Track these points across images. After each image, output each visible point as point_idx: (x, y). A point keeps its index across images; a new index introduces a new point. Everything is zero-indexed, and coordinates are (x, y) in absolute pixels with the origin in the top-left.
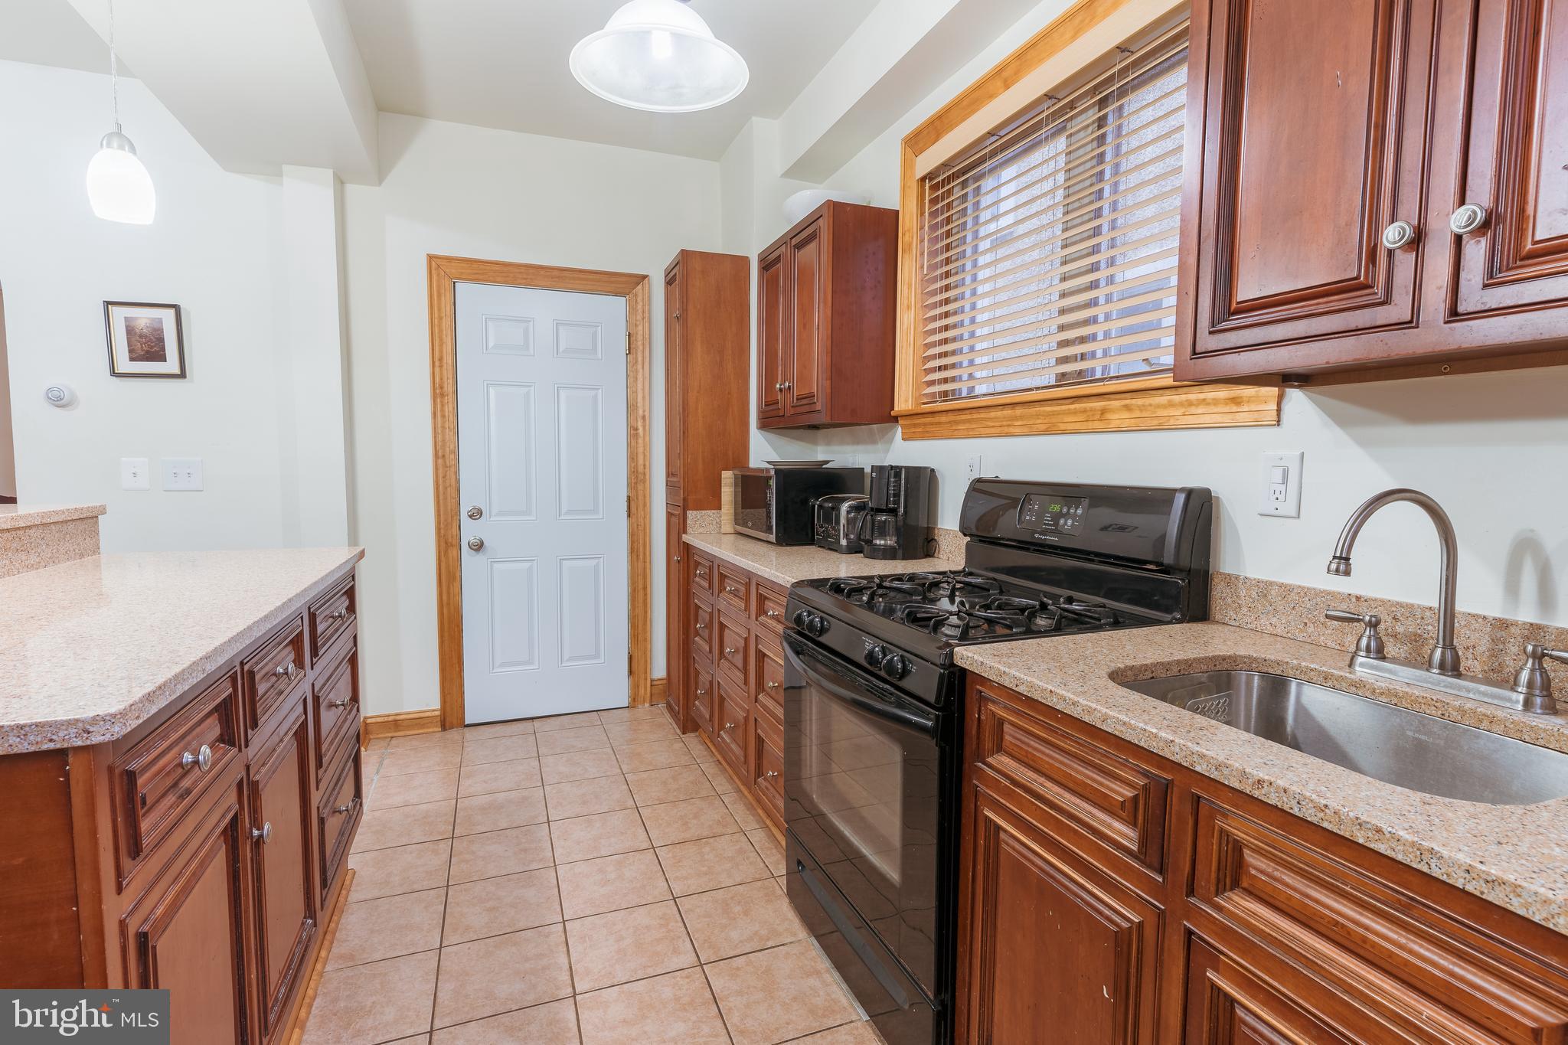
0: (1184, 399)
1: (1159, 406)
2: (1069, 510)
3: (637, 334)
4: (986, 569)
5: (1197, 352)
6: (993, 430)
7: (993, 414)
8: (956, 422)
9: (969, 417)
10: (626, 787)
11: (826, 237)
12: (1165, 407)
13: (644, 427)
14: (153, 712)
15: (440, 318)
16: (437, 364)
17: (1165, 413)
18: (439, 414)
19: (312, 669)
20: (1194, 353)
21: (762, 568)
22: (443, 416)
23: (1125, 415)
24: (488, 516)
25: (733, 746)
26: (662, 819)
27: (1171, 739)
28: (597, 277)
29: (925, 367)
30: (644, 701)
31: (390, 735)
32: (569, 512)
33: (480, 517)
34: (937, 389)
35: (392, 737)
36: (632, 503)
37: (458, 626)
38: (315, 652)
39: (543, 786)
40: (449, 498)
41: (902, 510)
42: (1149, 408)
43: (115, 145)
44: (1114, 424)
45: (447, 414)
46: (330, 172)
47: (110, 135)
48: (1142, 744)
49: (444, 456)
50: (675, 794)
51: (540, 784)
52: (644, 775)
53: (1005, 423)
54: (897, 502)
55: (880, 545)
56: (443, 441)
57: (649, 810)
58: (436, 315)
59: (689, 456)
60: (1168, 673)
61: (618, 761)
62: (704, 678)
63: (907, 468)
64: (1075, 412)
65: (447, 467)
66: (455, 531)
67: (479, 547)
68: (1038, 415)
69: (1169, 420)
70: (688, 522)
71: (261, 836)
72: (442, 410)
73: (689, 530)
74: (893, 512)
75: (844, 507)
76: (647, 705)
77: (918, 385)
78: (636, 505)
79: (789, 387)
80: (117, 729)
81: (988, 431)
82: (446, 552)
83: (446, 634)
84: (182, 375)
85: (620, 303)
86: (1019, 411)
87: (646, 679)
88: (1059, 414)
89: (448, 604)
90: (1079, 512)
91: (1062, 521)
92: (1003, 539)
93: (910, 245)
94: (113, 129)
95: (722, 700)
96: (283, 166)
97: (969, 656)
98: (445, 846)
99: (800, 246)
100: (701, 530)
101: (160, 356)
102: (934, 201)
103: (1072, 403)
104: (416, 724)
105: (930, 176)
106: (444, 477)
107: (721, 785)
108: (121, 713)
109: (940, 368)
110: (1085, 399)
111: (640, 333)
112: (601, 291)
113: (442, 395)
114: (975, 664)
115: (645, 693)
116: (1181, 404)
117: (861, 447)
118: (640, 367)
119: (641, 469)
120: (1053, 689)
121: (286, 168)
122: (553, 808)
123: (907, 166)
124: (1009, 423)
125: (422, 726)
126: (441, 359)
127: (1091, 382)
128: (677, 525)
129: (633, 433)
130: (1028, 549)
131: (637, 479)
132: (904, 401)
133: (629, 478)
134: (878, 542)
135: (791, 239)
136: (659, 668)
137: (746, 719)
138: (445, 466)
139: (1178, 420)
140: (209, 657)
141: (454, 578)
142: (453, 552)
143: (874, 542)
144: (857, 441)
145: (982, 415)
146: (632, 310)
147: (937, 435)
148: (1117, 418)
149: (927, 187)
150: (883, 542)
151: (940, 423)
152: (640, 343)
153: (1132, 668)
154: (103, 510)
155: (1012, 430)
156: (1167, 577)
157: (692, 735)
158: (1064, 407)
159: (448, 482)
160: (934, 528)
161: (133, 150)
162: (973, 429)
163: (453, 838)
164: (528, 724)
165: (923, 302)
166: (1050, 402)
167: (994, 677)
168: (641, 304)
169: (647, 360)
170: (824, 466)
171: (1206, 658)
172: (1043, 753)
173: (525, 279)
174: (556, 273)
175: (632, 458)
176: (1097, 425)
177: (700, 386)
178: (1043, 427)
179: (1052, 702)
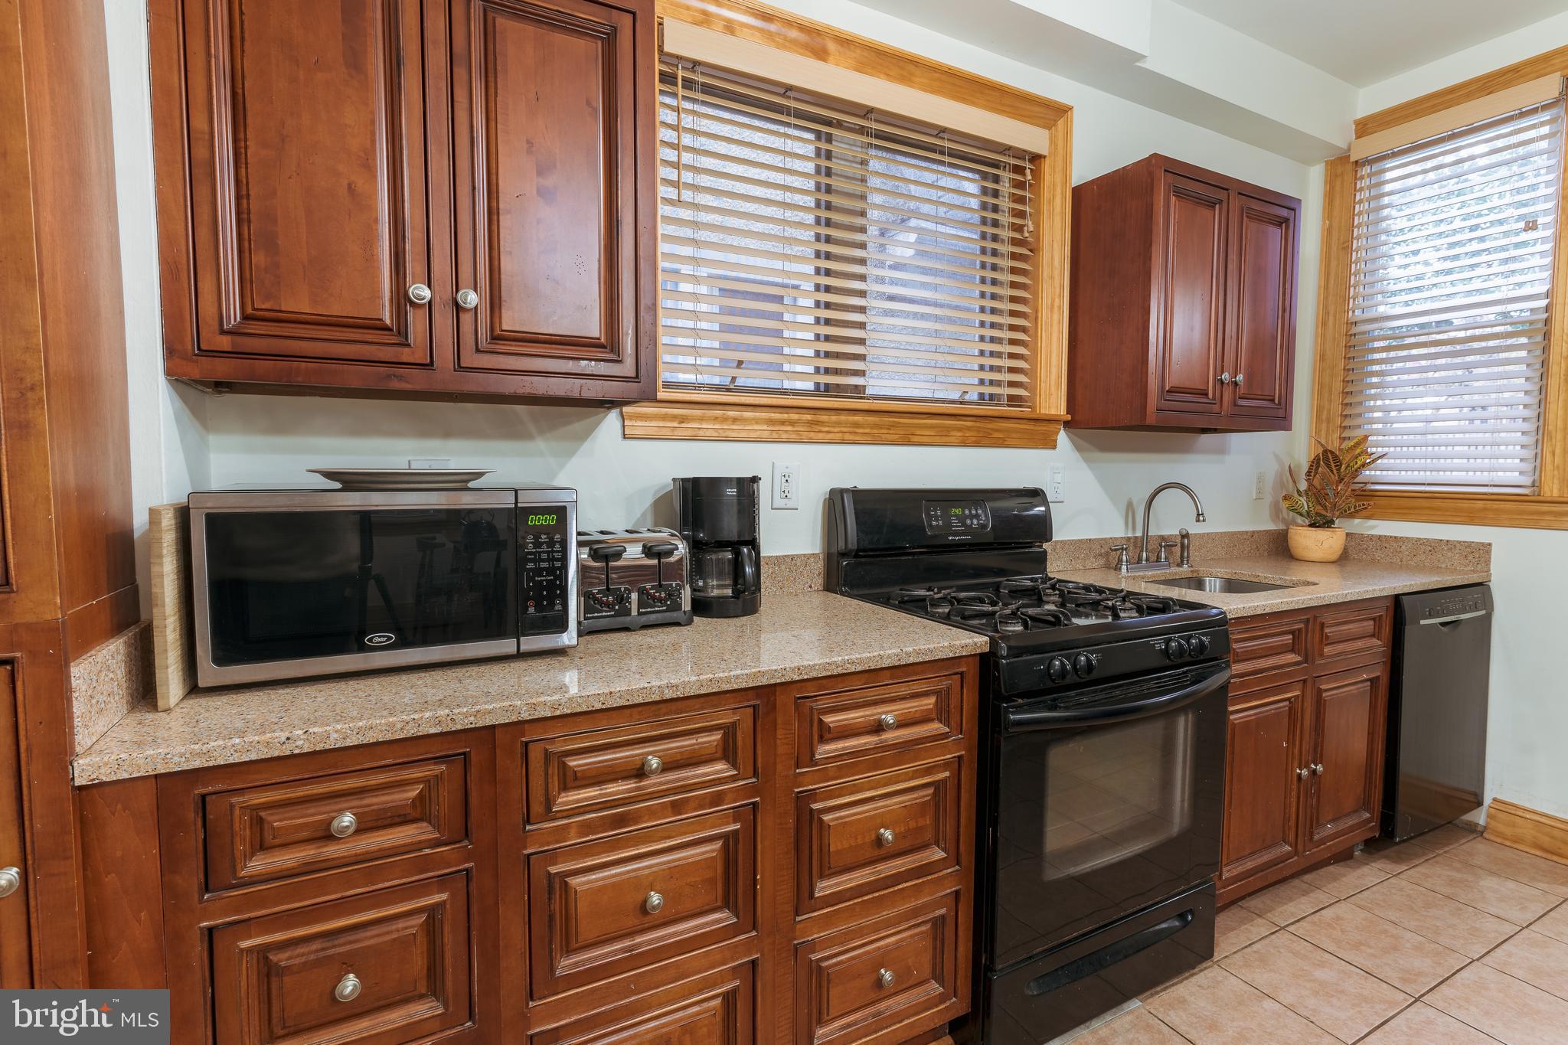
2: (970, 512)
90: (980, 512)
91: (969, 522)
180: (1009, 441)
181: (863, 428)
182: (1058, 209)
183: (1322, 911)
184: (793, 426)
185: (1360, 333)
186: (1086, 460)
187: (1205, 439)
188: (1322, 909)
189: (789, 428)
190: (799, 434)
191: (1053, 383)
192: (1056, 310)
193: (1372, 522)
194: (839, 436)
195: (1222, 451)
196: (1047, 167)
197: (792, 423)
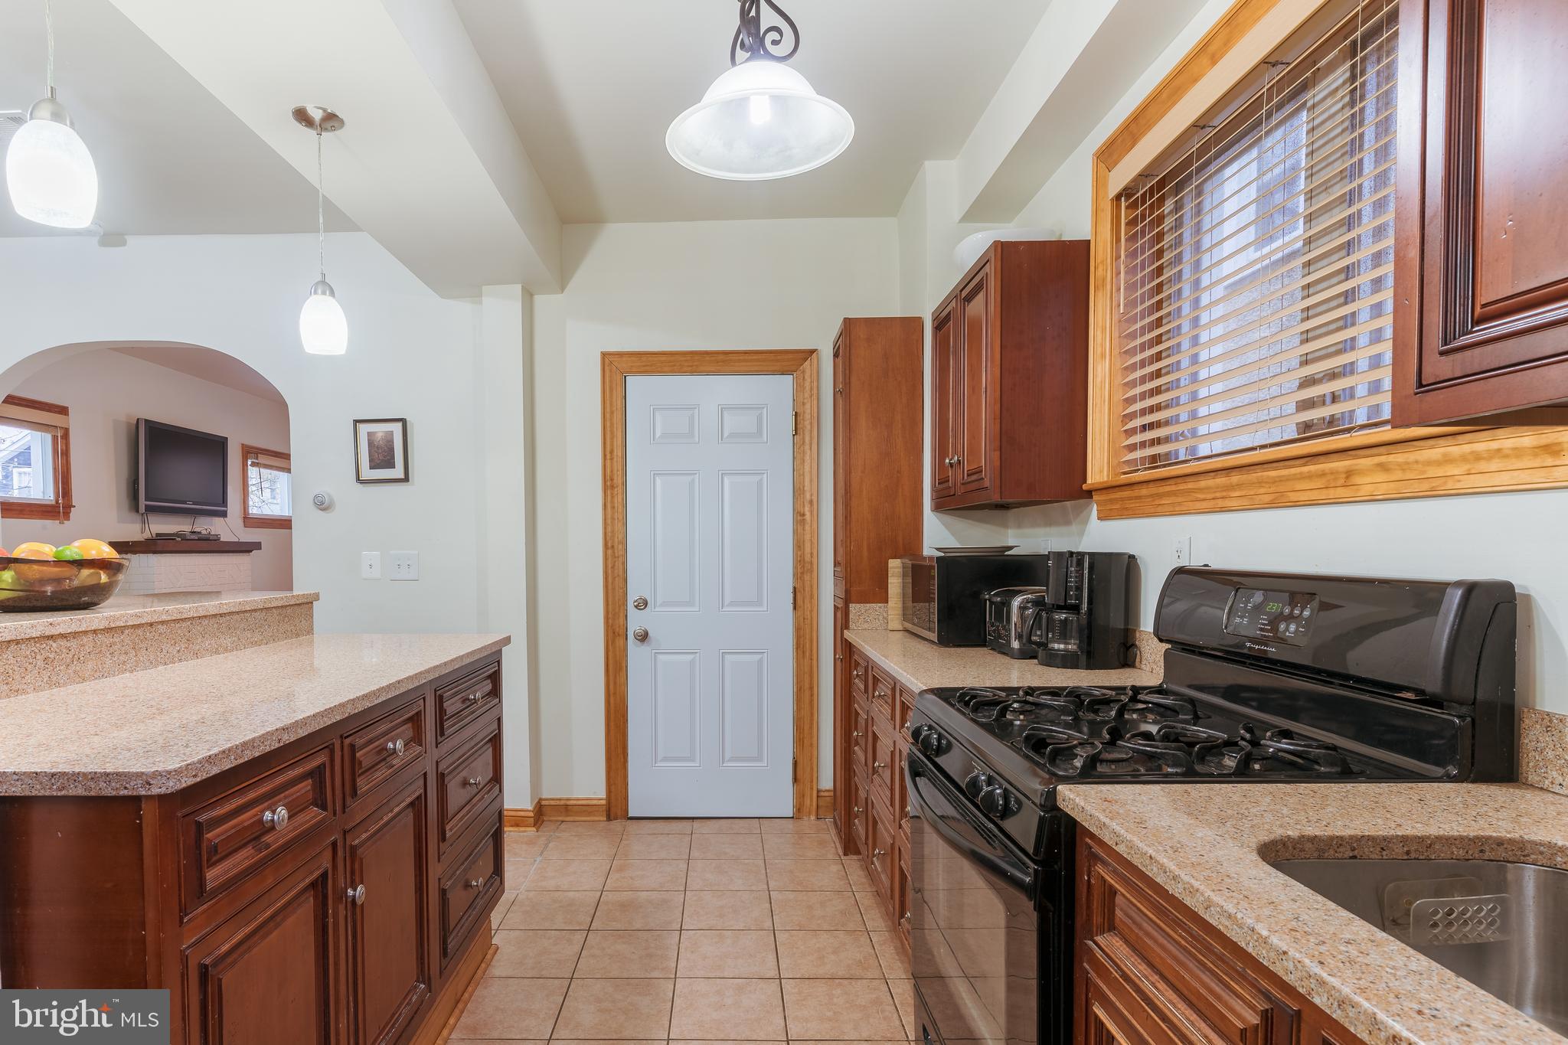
0: (1469, 451)
1: (1429, 463)
2: (1292, 610)
3: (804, 412)
4: (1190, 687)
5: (1424, 383)
6: (1204, 505)
7: (1204, 483)
8: (1160, 496)
9: (1174, 488)
10: (768, 905)
11: (993, 285)
12: (1439, 463)
13: (811, 512)
14: (214, 773)
15: (612, 413)
16: (608, 457)
17: (1440, 472)
18: (609, 505)
19: (437, 747)
20: (1420, 385)
21: (901, 671)
22: (613, 508)
23: (1381, 477)
24: (653, 606)
25: (883, 877)
26: (797, 948)
27: (1284, 949)
28: (763, 356)
29: (1125, 428)
30: (810, 814)
31: (560, 818)
32: (732, 604)
33: (646, 606)
34: (1139, 454)
35: (563, 821)
36: (798, 594)
37: (623, 717)
38: (441, 730)
39: (685, 890)
40: (617, 588)
41: (1085, 607)
42: (1415, 466)
43: (320, 291)
44: (1365, 490)
45: (616, 505)
46: (519, 287)
47: (317, 284)
48: (1250, 950)
49: (613, 547)
50: (819, 922)
51: (683, 889)
52: (791, 896)
53: (1218, 495)
54: (1079, 597)
55: (1059, 650)
56: (613, 532)
57: (787, 935)
58: (608, 410)
59: (853, 543)
60: (1384, 853)
61: (767, 876)
62: (862, 794)
63: (1092, 555)
64: (1310, 477)
65: (615, 557)
66: (621, 620)
67: (644, 637)
68: (1260, 483)
69: (1445, 483)
70: (851, 616)
71: (354, 896)
72: (612, 502)
73: (852, 625)
74: (1075, 609)
75: (1016, 602)
76: (813, 818)
77: (1114, 452)
78: (802, 596)
79: (959, 461)
80: (171, 784)
81: (1198, 505)
82: (613, 642)
83: (612, 724)
84: (406, 479)
85: (787, 380)
86: (1235, 478)
87: (812, 789)
88: (1288, 480)
89: (615, 694)
90: (1306, 613)
91: (1282, 627)
92: (1207, 648)
93: (1104, 280)
94: (319, 278)
95: (875, 823)
96: (484, 287)
97: (1076, 799)
98: (579, 937)
99: (969, 299)
100: (866, 626)
101: (390, 464)
102: (1132, 223)
103: (1304, 465)
104: (584, 811)
105: (1127, 192)
106: (613, 567)
107: (873, 920)
108: (176, 771)
109: (1144, 428)
110: (1322, 458)
111: (808, 411)
112: (767, 371)
113: (612, 487)
114: (1077, 810)
115: (811, 805)
116: (1464, 459)
117: (1054, 530)
118: (807, 447)
119: (807, 558)
120: (1154, 854)
121: (485, 289)
122: (688, 916)
123: (1099, 184)
124: (1224, 494)
125: (590, 814)
126: (612, 452)
127: (1349, 430)
128: (843, 620)
129: (799, 518)
130: (1243, 663)
131: (804, 568)
132: (1098, 471)
133: (795, 568)
134: (1056, 646)
135: (961, 291)
136: (826, 780)
137: (893, 845)
138: (614, 556)
139: (1459, 481)
140: (287, 729)
141: (621, 669)
142: (620, 642)
143: (1051, 645)
144: (1049, 522)
145: (1190, 486)
146: (799, 388)
147: (1137, 512)
148: (1367, 483)
149: (1123, 205)
150: (1062, 646)
151: (1139, 497)
152: (807, 423)
153: (1313, 839)
154: (316, 597)
155: (1228, 503)
156: (1435, 712)
157: (855, 857)
158: (1293, 471)
159: (616, 571)
160: (1135, 631)
161: (332, 294)
162: (1180, 504)
163: (589, 930)
164: (687, 824)
165: (1120, 348)
166: (1274, 465)
167: (1095, 829)
168: (809, 380)
169: (815, 441)
170: (1006, 553)
171: (1462, 838)
172: (1156, 941)
173: (692, 366)
174: (721, 357)
175: (799, 545)
176: (1341, 492)
177: (865, 464)
178: (1267, 498)
179: (1152, 871)
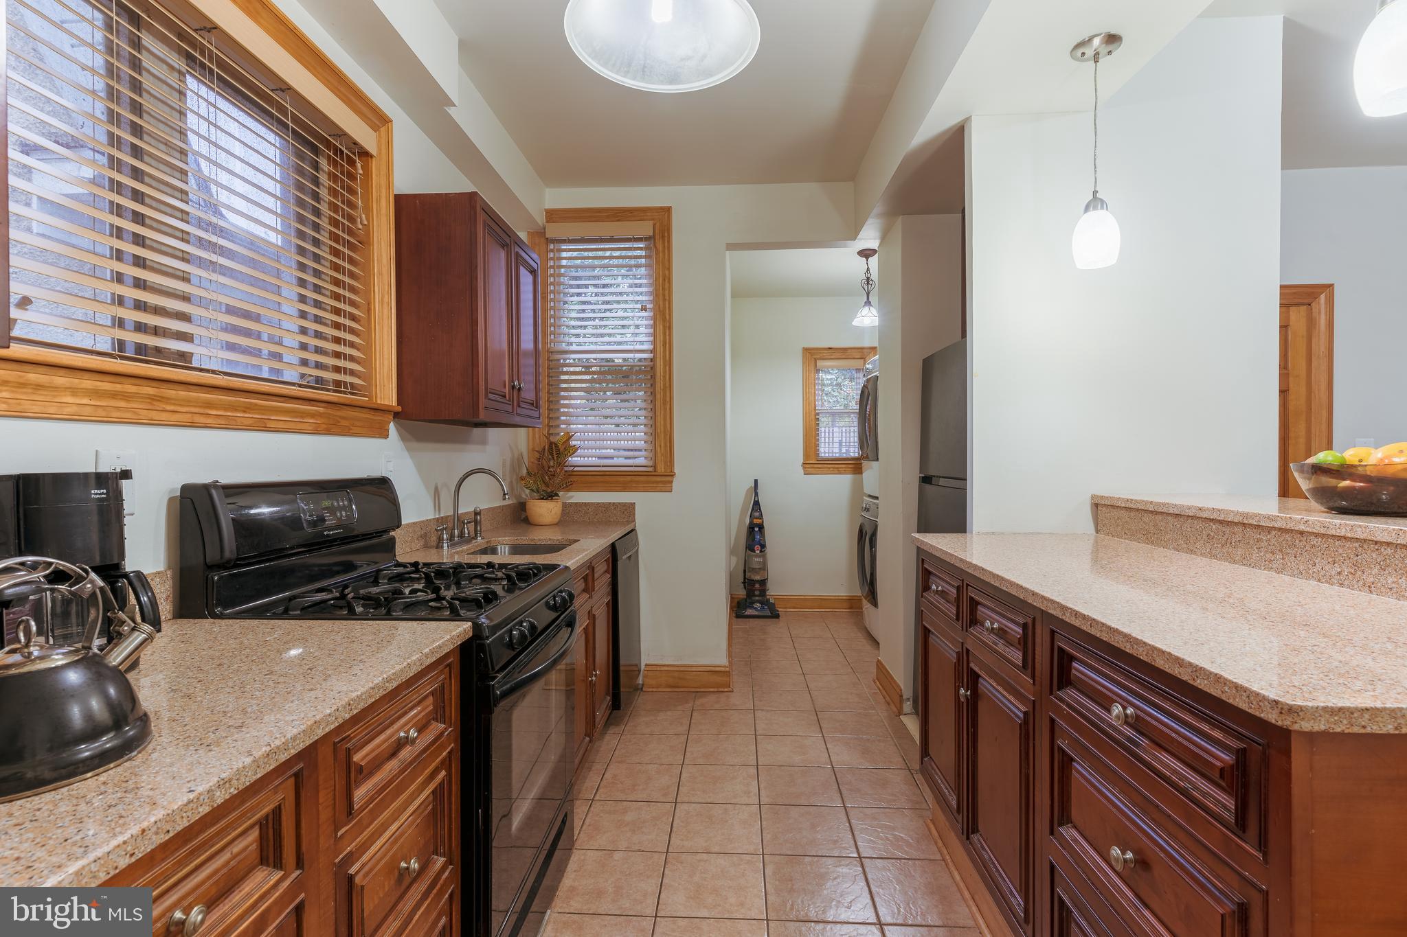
2: (338, 503)
91: (338, 514)
180: (354, 430)
181: (217, 409)
182: (384, 211)
183: (605, 776)
184: (128, 401)
185: (555, 360)
186: (408, 450)
187: (477, 431)
188: (604, 774)
189: (122, 404)
190: (135, 412)
191: (385, 375)
192: (385, 305)
193: (571, 494)
194: (186, 418)
195: (484, 442)
196: (374, 164)
197: (126, 397)
